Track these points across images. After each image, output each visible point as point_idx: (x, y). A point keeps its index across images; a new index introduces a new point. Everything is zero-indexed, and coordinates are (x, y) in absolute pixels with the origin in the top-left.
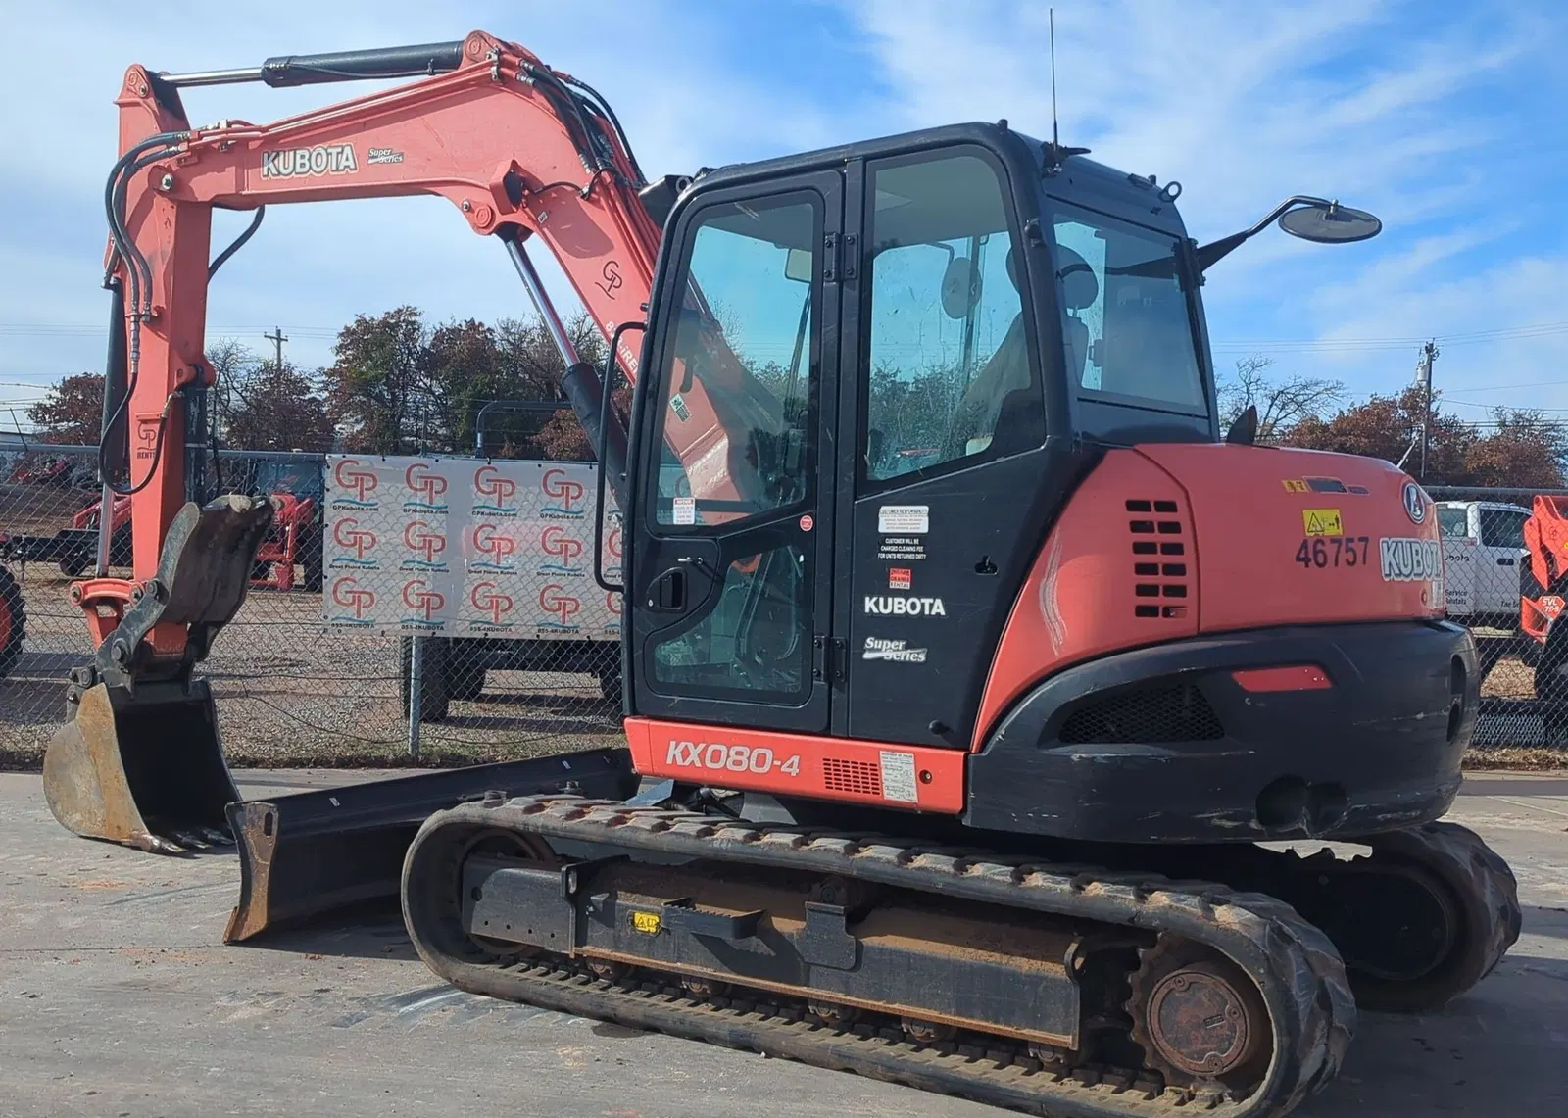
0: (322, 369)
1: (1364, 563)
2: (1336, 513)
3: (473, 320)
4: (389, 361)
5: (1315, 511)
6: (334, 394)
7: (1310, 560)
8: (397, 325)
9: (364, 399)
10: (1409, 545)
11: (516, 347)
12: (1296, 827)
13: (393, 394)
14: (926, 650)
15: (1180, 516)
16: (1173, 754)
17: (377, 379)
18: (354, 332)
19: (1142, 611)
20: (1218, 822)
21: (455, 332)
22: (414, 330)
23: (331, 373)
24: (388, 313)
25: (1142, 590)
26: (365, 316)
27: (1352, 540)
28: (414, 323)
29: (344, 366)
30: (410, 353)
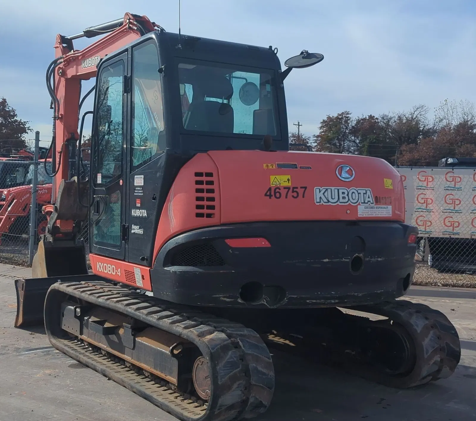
0: (315, 135)
1: (303, 197)
2: (289, 177)
3: (371, 115)
4: (338, 132)
5: (277, 177)
6: (319, 144)
7: (272, 196)
8: (342, 118)
9: (329, 146)
10: (336, 191)
11: (387, 124)
12: (260, 303)
13: (340, 143)
14: (143, 229)
15: (214, 179)
16: (201, 270)
17: (334, 138)
18: (326, 122)
19: (198, 215)
20: (223, 299)
21: (364, 120)
22: (348, 120)
23: (318, 136)
24: (339, 114)
25: (198, 207)
26: (330, 116)
27: (297, 188)
28: (348, 117)
29: (323, 134)
30: (347, 128)
